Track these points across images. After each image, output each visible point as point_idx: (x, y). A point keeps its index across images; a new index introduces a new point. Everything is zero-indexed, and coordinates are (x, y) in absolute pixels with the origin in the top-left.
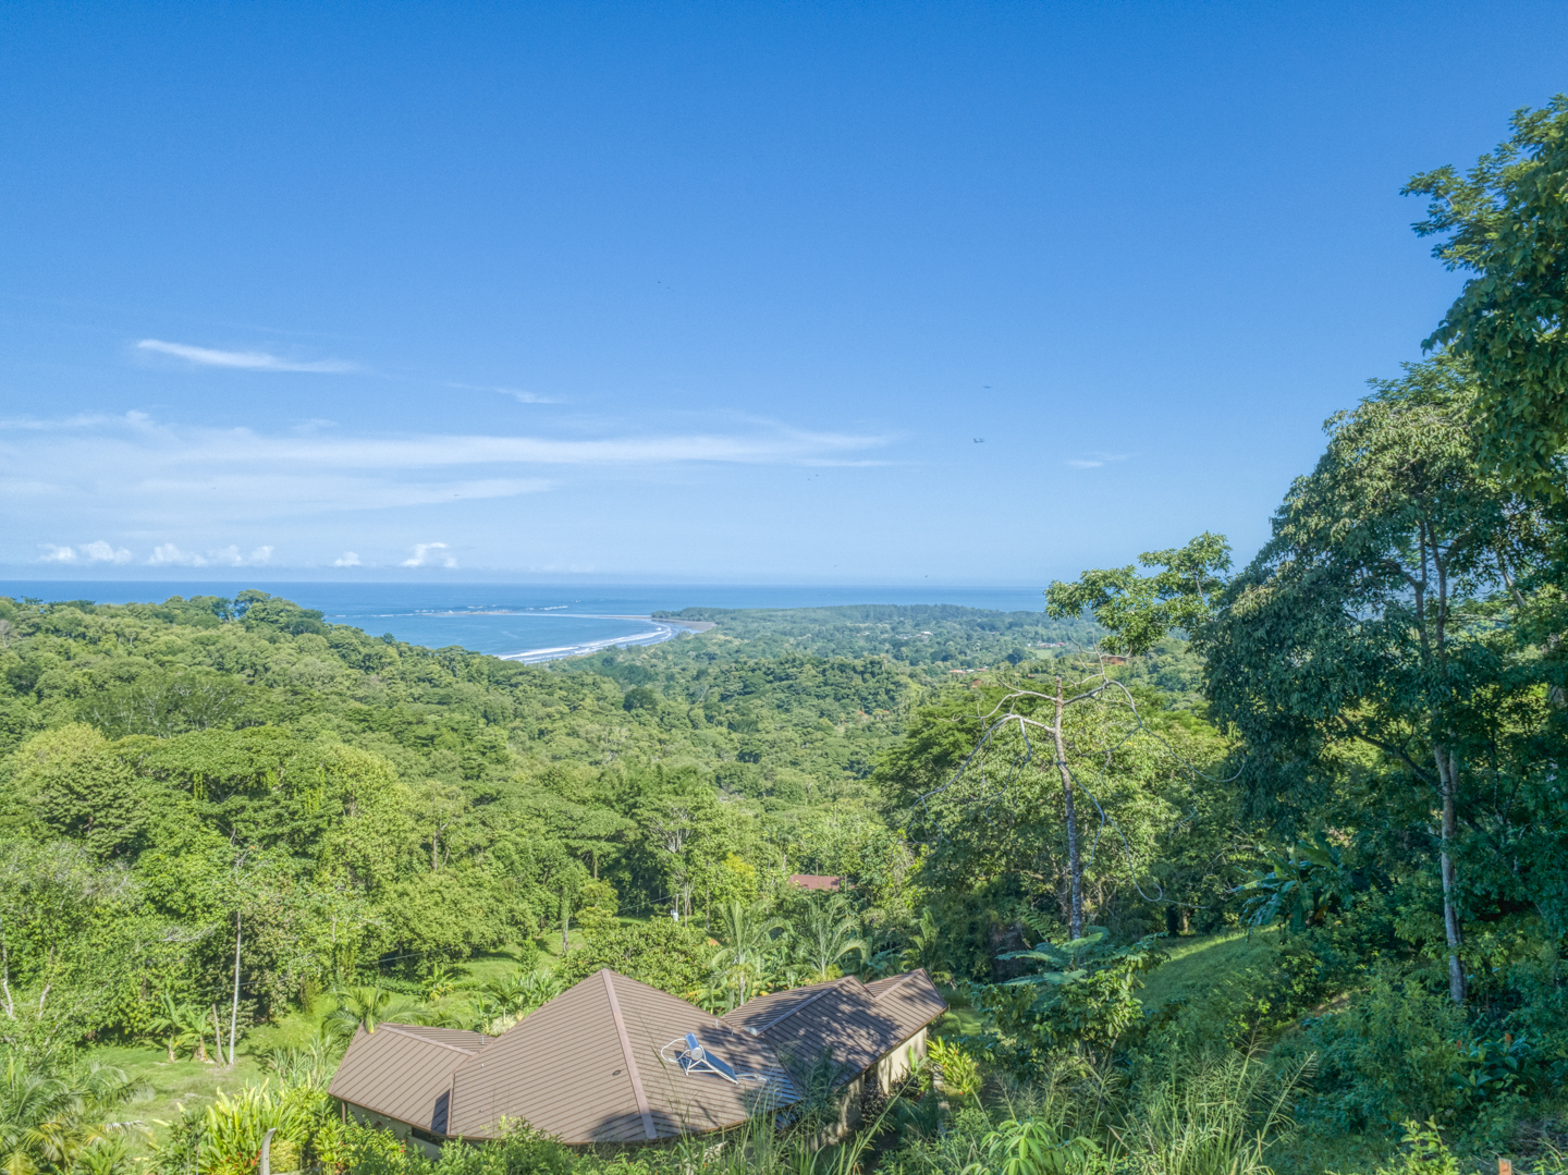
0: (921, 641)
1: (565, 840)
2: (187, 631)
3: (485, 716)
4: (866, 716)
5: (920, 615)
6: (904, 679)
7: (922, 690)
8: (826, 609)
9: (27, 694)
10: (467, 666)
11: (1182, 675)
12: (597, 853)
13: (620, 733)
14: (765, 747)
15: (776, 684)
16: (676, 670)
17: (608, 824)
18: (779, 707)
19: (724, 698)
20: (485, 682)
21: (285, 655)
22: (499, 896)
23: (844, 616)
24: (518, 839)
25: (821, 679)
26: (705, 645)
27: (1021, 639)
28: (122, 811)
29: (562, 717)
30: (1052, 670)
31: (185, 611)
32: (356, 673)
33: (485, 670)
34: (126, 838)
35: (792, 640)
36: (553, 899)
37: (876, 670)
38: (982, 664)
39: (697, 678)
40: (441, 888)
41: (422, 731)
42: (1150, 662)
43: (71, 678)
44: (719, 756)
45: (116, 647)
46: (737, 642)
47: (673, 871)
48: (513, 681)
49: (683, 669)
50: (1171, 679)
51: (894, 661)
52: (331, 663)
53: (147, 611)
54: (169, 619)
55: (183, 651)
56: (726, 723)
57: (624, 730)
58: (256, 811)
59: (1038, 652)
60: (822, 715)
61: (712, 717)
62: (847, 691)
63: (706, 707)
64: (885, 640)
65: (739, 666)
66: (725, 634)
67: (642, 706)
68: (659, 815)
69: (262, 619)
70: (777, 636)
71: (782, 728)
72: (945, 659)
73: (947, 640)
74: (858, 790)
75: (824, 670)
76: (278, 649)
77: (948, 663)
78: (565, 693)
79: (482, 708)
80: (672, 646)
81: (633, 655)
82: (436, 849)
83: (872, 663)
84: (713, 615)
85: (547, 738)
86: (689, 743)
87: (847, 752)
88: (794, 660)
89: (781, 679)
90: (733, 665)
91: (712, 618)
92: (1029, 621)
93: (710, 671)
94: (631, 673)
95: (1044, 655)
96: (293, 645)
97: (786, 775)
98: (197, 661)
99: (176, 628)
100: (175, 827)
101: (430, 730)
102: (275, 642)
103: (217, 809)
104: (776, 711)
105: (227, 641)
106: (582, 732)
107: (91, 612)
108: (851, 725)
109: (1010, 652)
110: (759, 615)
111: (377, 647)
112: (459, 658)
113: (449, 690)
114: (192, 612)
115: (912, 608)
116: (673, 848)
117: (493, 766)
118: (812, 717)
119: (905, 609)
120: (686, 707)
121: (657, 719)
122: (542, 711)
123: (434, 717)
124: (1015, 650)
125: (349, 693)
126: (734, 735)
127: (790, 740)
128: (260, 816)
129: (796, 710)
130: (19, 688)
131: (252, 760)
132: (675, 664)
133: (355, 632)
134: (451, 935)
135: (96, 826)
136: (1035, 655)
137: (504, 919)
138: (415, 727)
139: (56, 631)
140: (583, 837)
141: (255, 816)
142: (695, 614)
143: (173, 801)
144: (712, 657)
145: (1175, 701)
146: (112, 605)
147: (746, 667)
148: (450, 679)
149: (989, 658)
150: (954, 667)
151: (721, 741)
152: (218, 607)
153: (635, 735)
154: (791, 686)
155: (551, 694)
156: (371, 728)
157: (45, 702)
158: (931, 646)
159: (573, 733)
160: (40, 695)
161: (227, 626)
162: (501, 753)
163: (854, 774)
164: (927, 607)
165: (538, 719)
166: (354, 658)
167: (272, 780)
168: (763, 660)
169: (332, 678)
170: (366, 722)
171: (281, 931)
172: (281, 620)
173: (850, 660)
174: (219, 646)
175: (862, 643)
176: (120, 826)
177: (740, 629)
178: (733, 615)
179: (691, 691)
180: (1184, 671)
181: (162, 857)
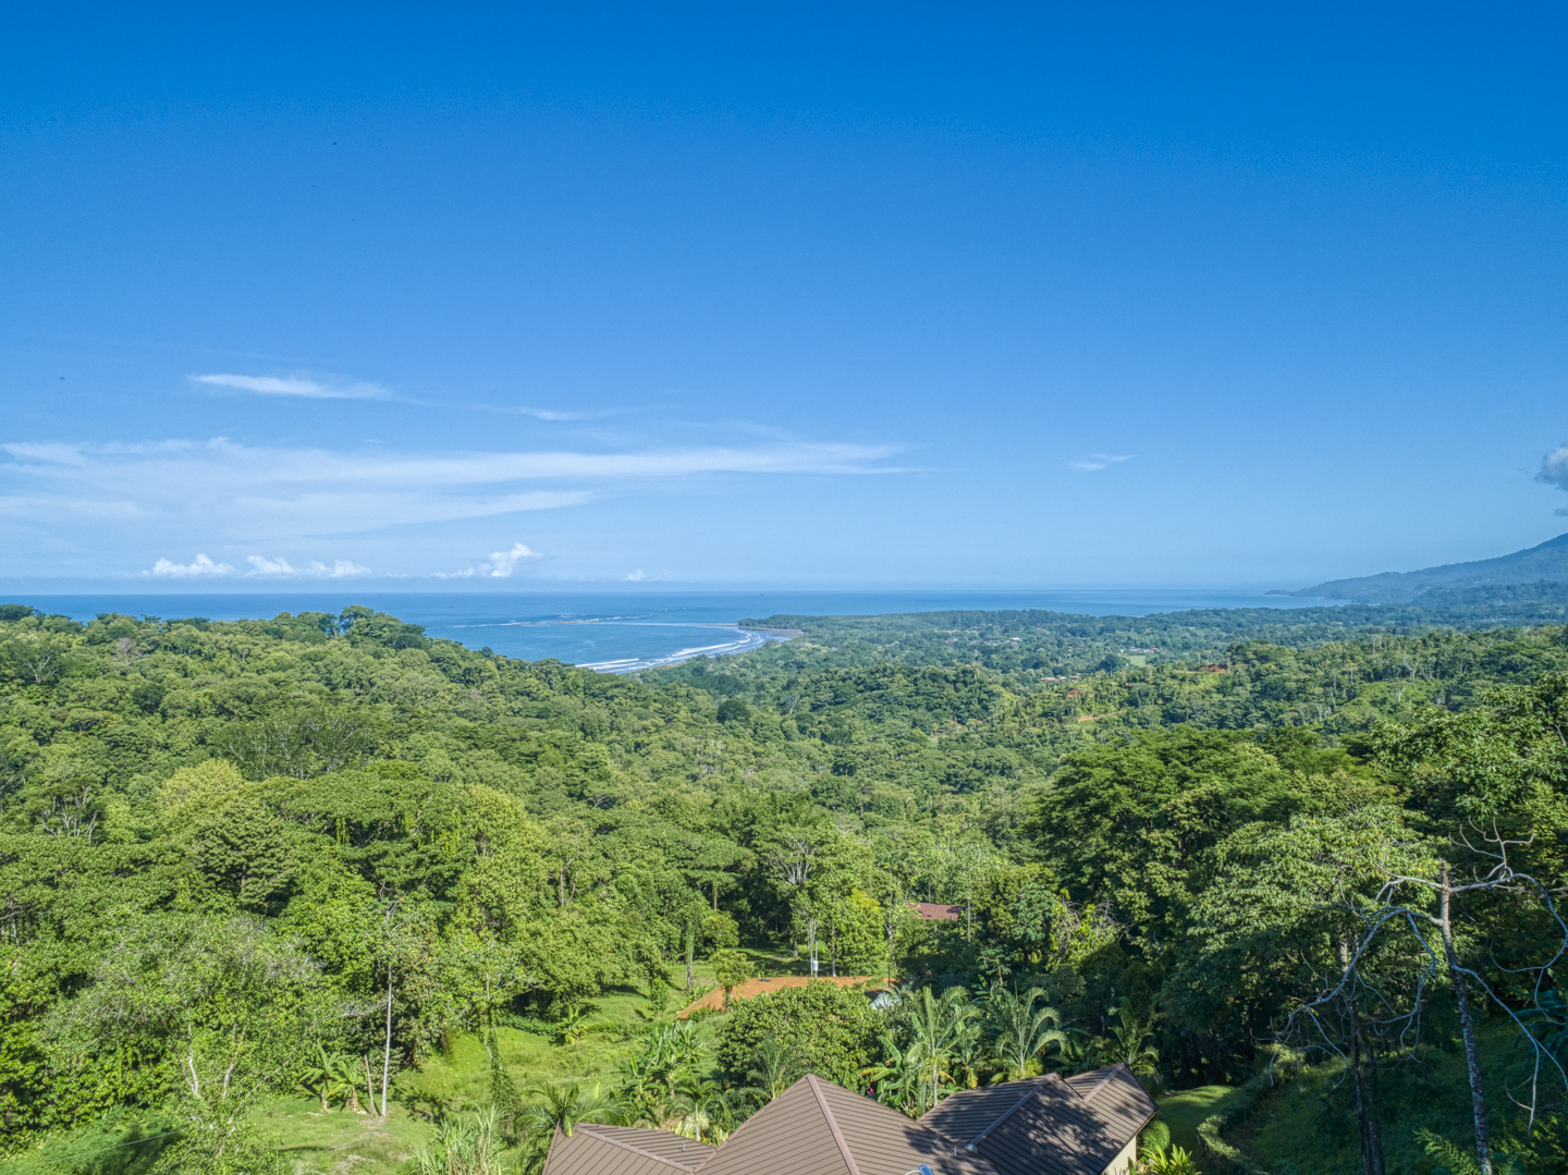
0: (1011, 647)
1: (683, 871)
2: (296, 647)
3: (582, 729)
4: (959, 726)
5: (1009, 620)
6: (997, 688)
7: (1016, 699)
8: (913, 615)
9: (152, 713)
10: (563, 679)
11: (1287, 684)
12: (716, 884)
13: (716, 746)
14: (859, 759)
15: (867, 694)
16: (765, 679)
17: (725, 854)
18: (870, 717)
19: (814, 708)
20: (581, 695)
21: (389, 670)
22: (624, 932)
23: (932, 622)
24: (641, 872)
25: (912, 688)
26: (793, 654)
27: (1113, 645)
28: (274, 861)
29: (658, 729)
30: (1150, 679)
31: (293, 627)
32: (457, 687)
33: (581, 682)
34: (276, 888)
35: (880, 648)
36: (676, 932)
37: (968, 679)
38: (1074, 671)
39: (787, 688)
40: (573, 928)
41: (525, 748)
42: (1253, 670)
43: (193, 696)
44: (814, 768)
45: (229, 664)
46: (824, 650)
47: (798, 906)
48: (609, 694)
49: (773, 679)
50: (1276, 689)
51: (985, 668)
52: (434, 678)
53: (258, 628)
54: (279, 635)
55: (291, 667)
56: (819, 735)
57: (719, 742)
58: (397, 856)
59: (1131, 658)
60: (914, 725)
61: (805, 728)
62: (939, 700)
63: (798, 719)
64: (974, 647)
65: (829, 676)
66: (813, 642)
67: (735, 718)
68: (778, 847)
69: (366, 634)
70: (865, 644)
71: (874, 739)
72: (1036, 666)
73: (1038, 647)
74: (957, 805)
75: (916, 680)
76: (382, 664)
77: (1040, 671)
78: (659, 706)
79: (579, 721)
80: (760, 655)
81: (723, 664)
82: (563, 884)
83: (964, 672)
84: (799, 622)
85: (643, 751)
86: (783, 755)
87: (943, 764)
88: (885, 670)
89: (872, 689)
90: (824, 675)
91: (798, 625)
92: (1121, 625)
93: (800, 680)
94: (722, 684)
95: (1139, 661)
96: (396, 659)
97: (883, 789)
98: (305, 676)
99: (286, 645)
100: (320, 873)
101: (533, 747)
102: (379, 657)
103: (359, 853)
104: (868, 722)
105: (333, 658)
106: (678, 745)
107: (206, 629)
108: (944, 736)
109: (1103, 658)
110: (845, 622)
111: (476, 661)
112: (556, 671)
113: (546, 703)
114: (300, 628)
115: (1000, 614)
116: (792, 880)
117: (595, 782)
118: (904, 726)
119: (993, 614)
120: (777, 718)
121: (751, 731)
122: (638, 725)
123: (534, 734)
124: (1109, 657)
125: (451, 707)
126: (828, 747)
127: (884, 752)
128: (402, 861)
129: (889, 721)
130: (144, 708)
131: (392, 805)
132: (765, 673)
133: (455, 646)
134: (584, 976)
135: (250, 876)
136: (1128, 661)
137: (631, 955)
138: (518, 744)
139: (174, 648)
140: (700, 868)
141: (397, 861)
142: (778, 622)
143: (317, 845)
144: (800, 666)
145: (1281, 711)
146: (225, 622)
147: (836, 677)
148: (547, 692)
149: (1081, 665)
150: (1046, 674)
151: (815, 753)
152: (324, 622)
153: (730, 748)
154: (883, 695)
155: (646, 707)
156: (476, 746)
157: (170, 722)
158: (1022, 653)
159: (669, 746)
160: (164, 715)
161: (333, 642)
162: (602, 769)
163: (952, 788)
164: (1015, 612)
165: (634, 732)
166: (454, 672)
167: (409, 821)
168: (854, 670)
169: (435, 693)
170: (472, 739)
171: (425, 978)
172: (384, 635)
173: (939, 668)
174: (326, 661)
175: (951, 650)
176: (272, 875)
177: (827, 637)
178: (820, 622)
179: (782, 701)
180: (1290, 680)
181: (312, 906)
